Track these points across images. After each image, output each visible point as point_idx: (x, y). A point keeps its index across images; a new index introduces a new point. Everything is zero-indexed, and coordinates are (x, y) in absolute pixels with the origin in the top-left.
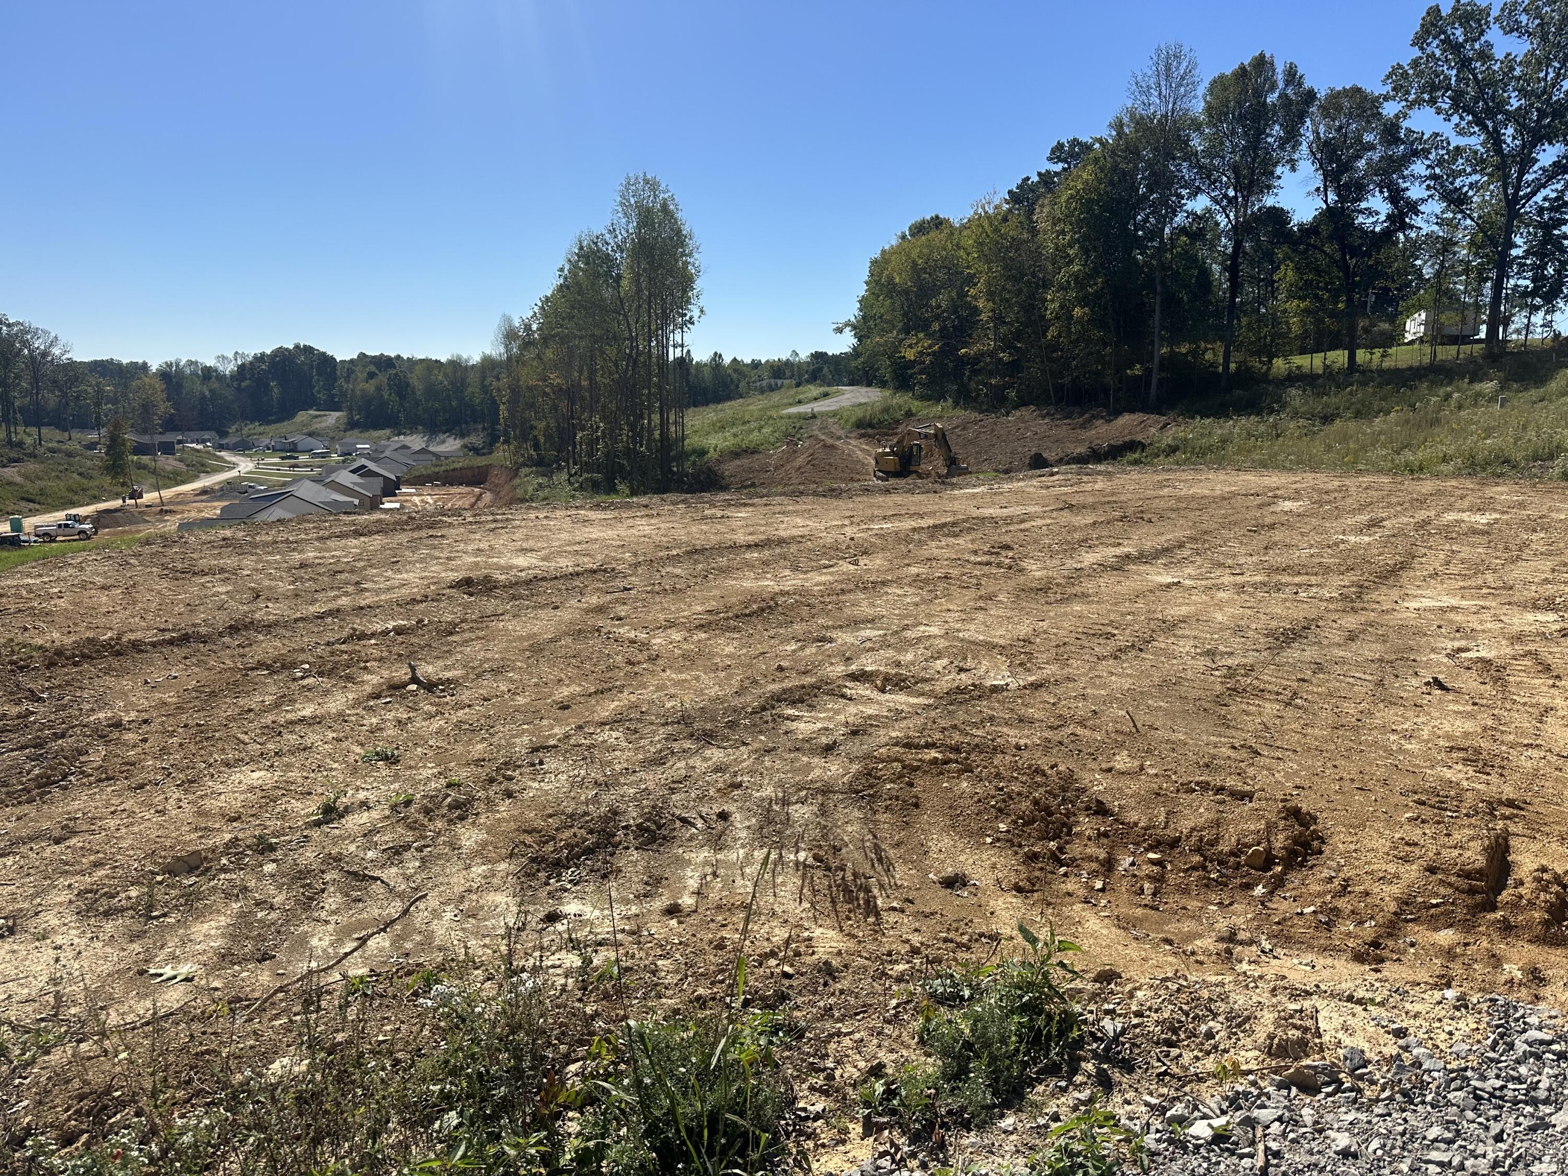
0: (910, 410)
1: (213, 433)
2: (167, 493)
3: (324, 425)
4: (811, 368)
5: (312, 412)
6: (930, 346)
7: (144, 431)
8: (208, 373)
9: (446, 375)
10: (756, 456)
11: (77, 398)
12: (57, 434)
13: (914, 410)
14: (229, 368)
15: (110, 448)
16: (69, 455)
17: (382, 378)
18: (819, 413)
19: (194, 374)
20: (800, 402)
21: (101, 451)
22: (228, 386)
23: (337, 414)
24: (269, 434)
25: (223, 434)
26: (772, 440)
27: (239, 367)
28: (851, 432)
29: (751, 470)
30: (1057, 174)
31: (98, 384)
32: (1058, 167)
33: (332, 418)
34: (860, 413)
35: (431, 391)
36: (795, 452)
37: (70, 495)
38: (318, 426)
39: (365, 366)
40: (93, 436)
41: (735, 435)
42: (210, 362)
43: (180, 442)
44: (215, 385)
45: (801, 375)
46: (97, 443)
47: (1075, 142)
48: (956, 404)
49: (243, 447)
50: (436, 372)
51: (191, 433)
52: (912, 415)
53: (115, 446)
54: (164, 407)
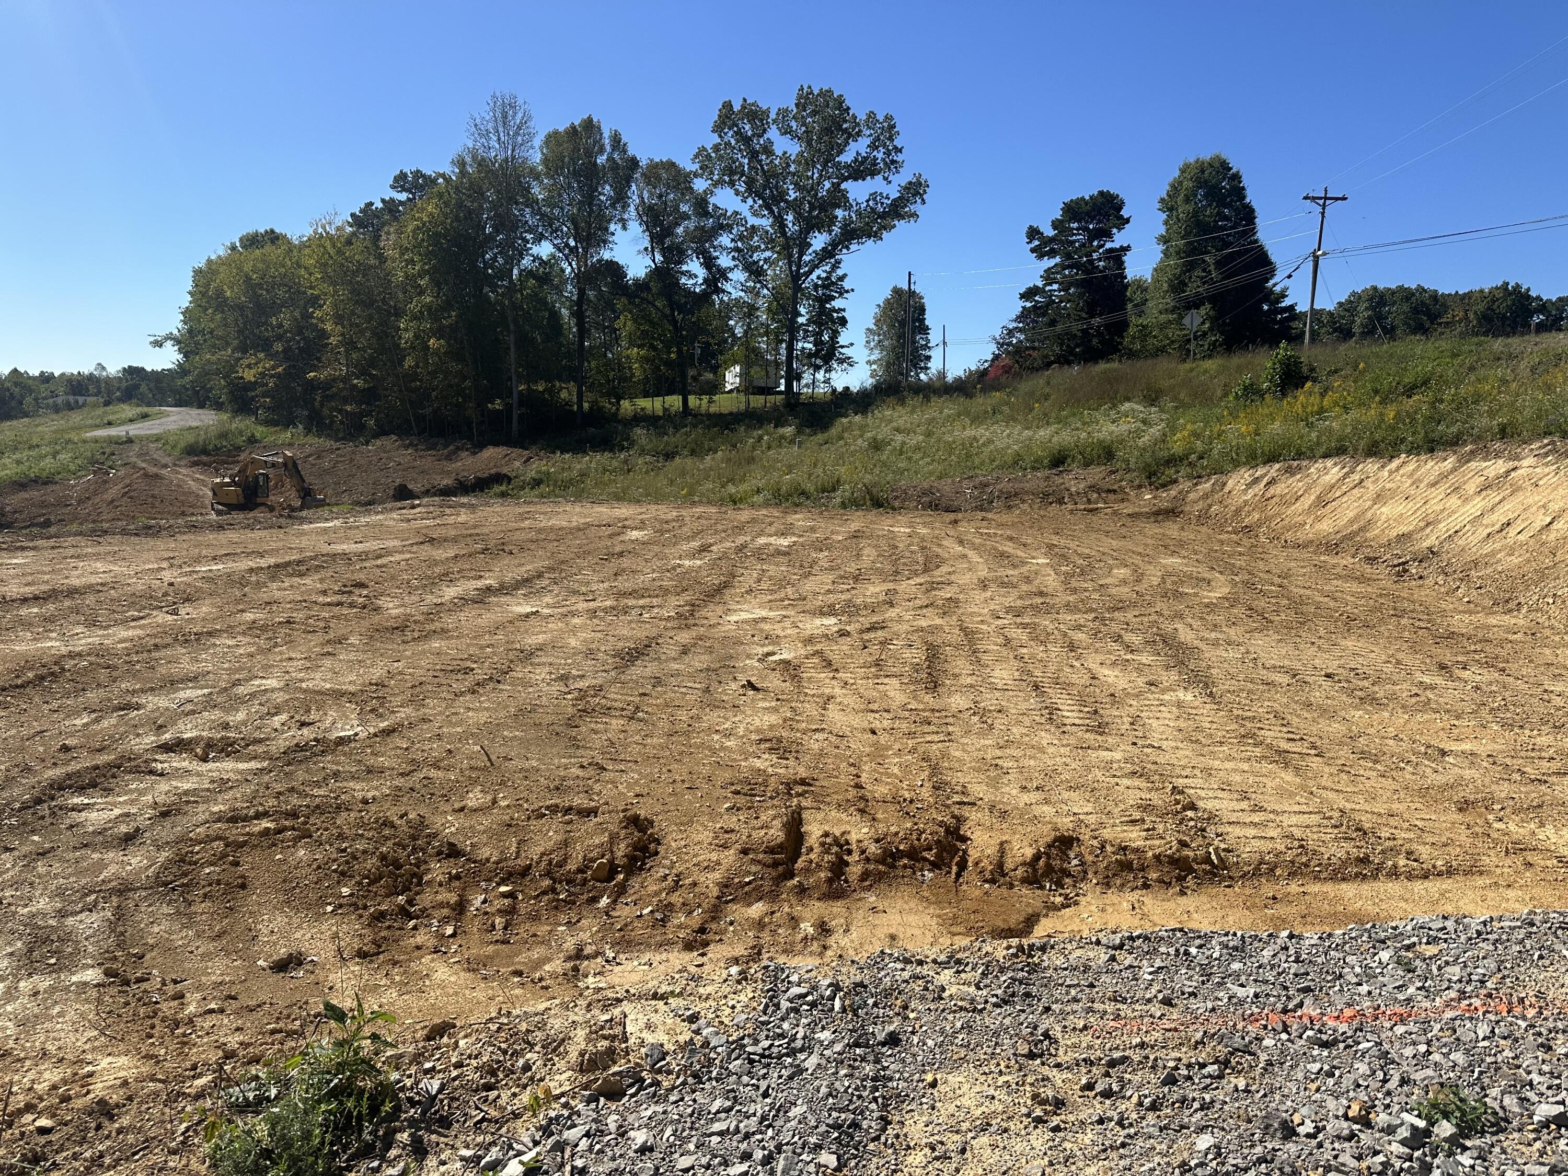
0: (253, 436)
4: (124, 384)
6: (273, 368)
10: (51, 488)
13: (258, 435)
18: (136, 436)
20: (110, 424)
26: (72, 467)
28: (180, 459)
29: (43, 504)
30: (401, 203)
32: (403, 196)
34: (190, 438)
36: (106, 482)
41: (18, 462)
45: (110, 393)
47: (418, 174)
48: (308, 430)
52: (256, 441)
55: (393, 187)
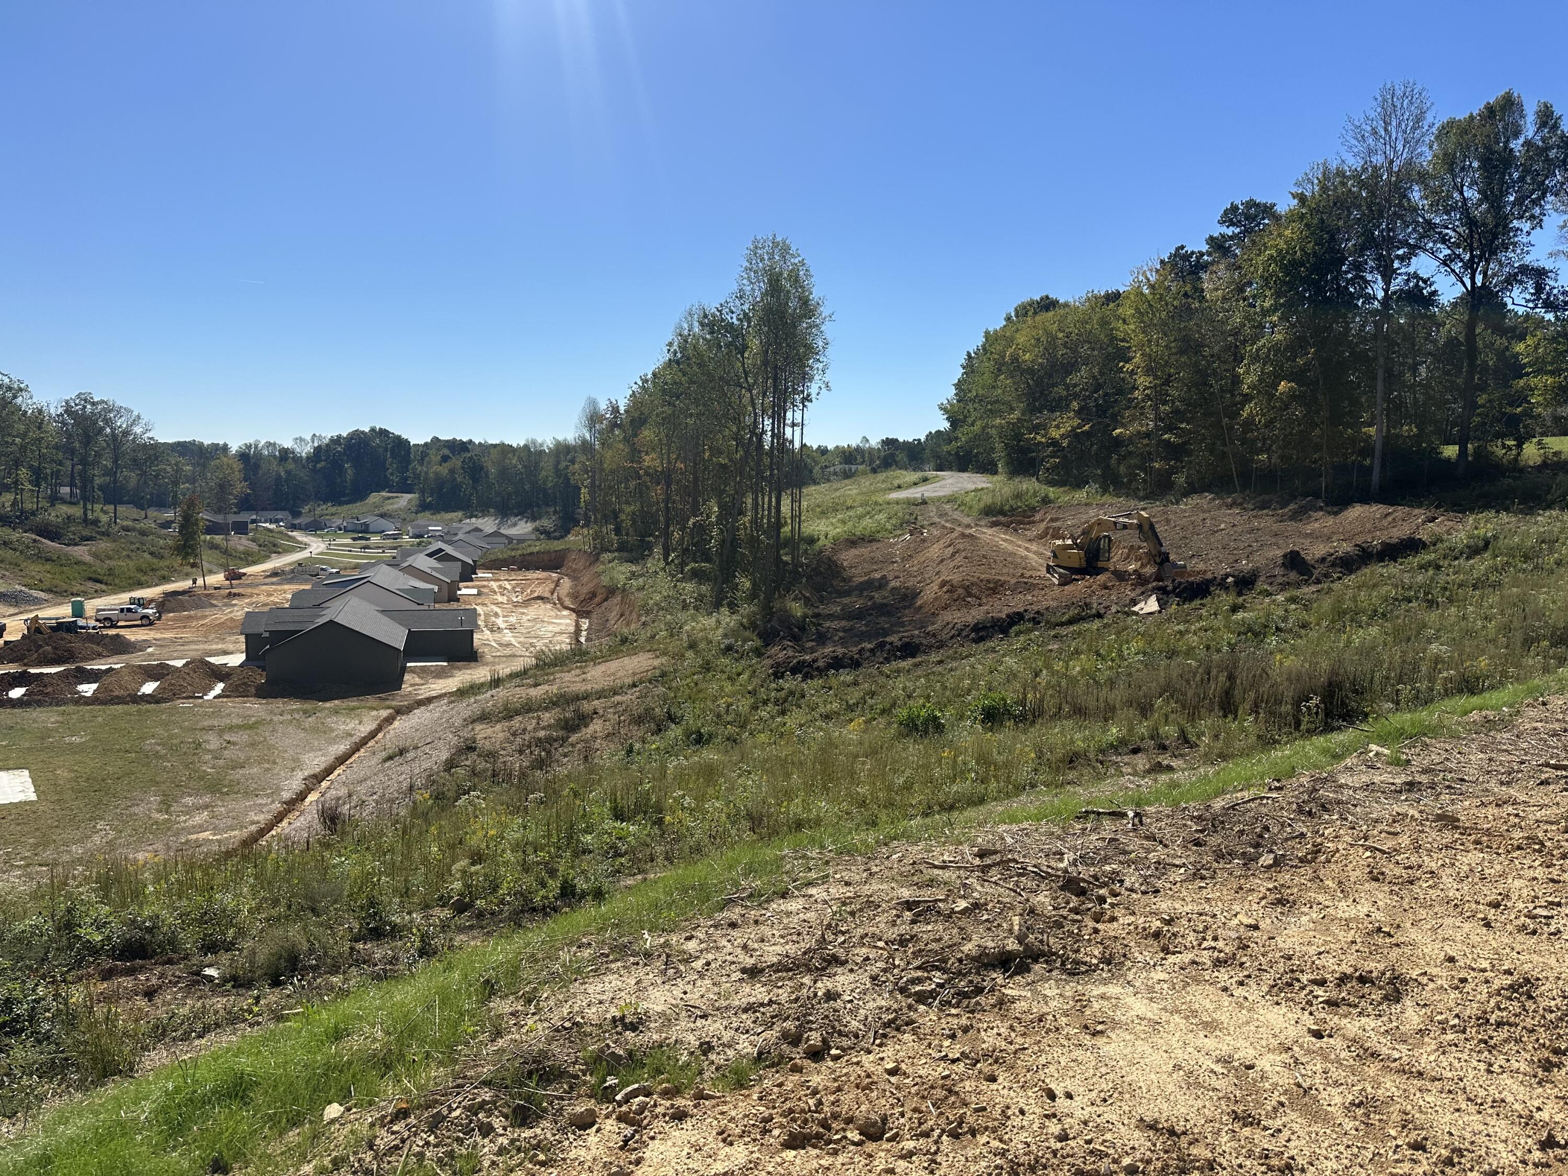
0: (1047, 496)
1: (287, 513)
3: (396, 506)
4: (883, 454)
5: (384, 494)
6: (1080, 426)
7: (219, 511)
8: (285, 454)
9: (520, 459)
10: (875, 546)
11: (156, 477)
12: (134, 512)
13: (1051, 495)
14: (305, 450)
15: (182, 527)
16: (143, 533)
17: (456, 462)
18: (932, 499)
19: (271, 455)
21: (174, 530)
22: (304, 467)
23: (410, 496)
24: (340, 515)
27: (315, 449)
29: (873, 561)
30: (1231, 238)
31: (176, 464)
32: (1230, 231)
33: (404, 500)
35: (505, 474)
37: (139, 576)
38: (390, 507)
39: (438, 450)
40: (169, 515)
41: (844, 522)
42: (288, 444)
43: (253, 521)
44: (291, 466)
45: (872, 461)
46: (173, 522)
47: (1251, 204)
48: (1105, 491)
49: (314, 528)
50: (510, 455)
51: (265, 513)
53: (188, 525)
54: (240, 487)
55: (1221, 223)
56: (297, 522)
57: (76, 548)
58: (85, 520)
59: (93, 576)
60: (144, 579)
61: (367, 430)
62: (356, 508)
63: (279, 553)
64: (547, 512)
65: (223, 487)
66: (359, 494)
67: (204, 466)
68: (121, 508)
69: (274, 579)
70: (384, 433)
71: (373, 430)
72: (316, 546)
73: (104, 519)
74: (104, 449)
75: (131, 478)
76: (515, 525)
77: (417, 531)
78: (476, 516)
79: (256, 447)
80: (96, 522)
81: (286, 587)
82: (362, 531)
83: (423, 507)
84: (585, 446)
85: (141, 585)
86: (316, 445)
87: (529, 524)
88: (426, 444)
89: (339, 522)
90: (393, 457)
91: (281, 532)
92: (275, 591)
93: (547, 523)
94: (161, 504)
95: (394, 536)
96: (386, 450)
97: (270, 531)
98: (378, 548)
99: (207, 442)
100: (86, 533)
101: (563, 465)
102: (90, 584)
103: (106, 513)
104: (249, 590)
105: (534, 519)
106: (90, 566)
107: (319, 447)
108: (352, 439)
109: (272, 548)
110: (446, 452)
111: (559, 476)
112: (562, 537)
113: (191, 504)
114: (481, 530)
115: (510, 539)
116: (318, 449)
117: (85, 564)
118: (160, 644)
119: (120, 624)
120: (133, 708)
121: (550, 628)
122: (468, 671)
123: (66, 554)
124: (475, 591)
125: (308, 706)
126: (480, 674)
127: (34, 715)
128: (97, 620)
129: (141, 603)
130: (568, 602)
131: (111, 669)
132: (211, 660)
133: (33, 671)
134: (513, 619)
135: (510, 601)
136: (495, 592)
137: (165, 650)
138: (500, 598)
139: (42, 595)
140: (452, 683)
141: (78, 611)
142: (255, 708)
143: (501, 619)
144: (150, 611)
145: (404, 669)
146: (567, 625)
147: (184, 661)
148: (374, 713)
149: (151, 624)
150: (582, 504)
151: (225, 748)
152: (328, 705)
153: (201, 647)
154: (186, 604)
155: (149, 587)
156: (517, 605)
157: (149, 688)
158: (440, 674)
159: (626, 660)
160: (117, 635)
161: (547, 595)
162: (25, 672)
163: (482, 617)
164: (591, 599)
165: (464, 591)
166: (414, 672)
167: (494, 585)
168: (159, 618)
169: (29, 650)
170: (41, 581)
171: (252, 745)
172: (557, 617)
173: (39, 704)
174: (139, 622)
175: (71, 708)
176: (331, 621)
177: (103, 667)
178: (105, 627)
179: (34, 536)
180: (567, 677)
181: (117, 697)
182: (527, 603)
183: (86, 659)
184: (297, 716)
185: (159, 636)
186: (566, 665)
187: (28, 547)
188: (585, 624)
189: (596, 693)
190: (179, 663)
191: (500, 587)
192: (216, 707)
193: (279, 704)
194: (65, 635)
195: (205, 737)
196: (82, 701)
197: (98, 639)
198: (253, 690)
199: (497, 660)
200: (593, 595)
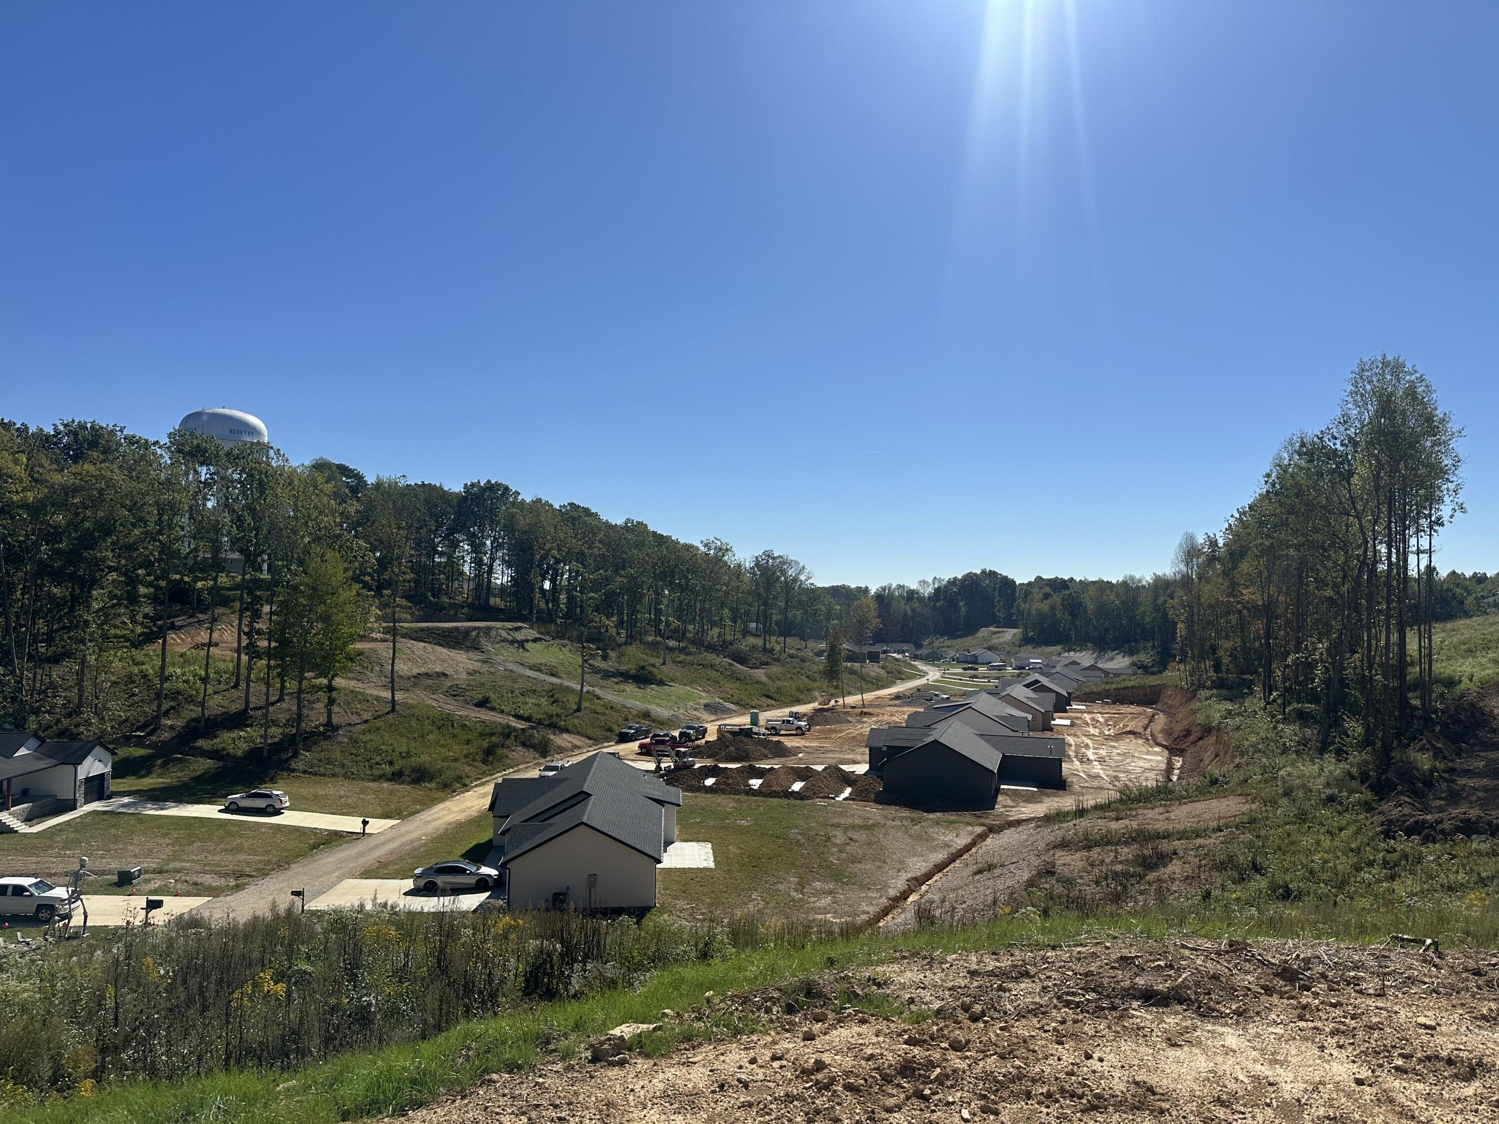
1: (911, 645)
2: (869, 696)
3: (1002, 640)
5: (992, 629)
7: (858, 643)
8: (911, 595)
9: (1118, 595)
11: (814, 614)
12: (798, 643)
14: (928, 591)
15: (830, 656)
16: (803, 660)
17: (1057, 599)
19: (901, 596)
21: (824, 658)
22: (926, 605)
23: (1014, 631)
24: (954, 647)
25: (919, 646)
27: (936, 590)
31: (829, 604)
33: (1010, 634)
35: (1103, 610)
37: (798, 694)
38: (996, 641)
39: (1041, 588)
40: (822, 645)
42: (914, 586)
43: (885, 652)
44: (916, 605)
46: (824, 651)
49: (933, 658)
50: (1108, 592)
51: (894, 645)
53: (834, 654)
54: (875, 623)
56: (918, 653)
57: (757, 671)
58: (765, 649)
59: (767, 693)
60: (801, 697)
61: (979, 572)
62: (967, 641)
63: (903, 679)
64: (1145, 648)
65: (862, 623)
66: (970, 629)
67: (849, 605)
68: (789, 640)
69: (897, 702)
70: (993, 574)
71: (984, 572)
72: (933, 674)
73: (777, 648)
74: (779, 593)
75: (797, 615)
76: (1112, 659)
77: (1019, 663)
78: (1074, 650)
79: (890, 588)
80: (771, 651)
81: (906, 709)
82: (970, 662)
83: (1026, 641)
84: (1185, 581)
85: (799, 702)
86: (936, 586)
87: (1126, 659)
88: (1030, 583)
89: (953, 653)
90: (999, 595)
91: (905, 662)
92: (897, 712)
93: (1145, 658)
94: (818, 638)
95: (999, 668)
96: (995, 589)
97: (897, 660)
98: (985, 677)
99: (853, 586)
100: (764, 659)
101: (1161, 600)
102: (764, 699)
103: (778, 643)
104: (877, 710)
105: (1131, 654)
106: (765, 685)
107: (939, 588)
108: (965, 580)
109: (898, 675)
110: (1048, 590)
111: (1157, 611)
112: (1160, 672)
113: (836, 637)
114: (1079, 664)
115: (1106, 673)
116: (937, 590)
117: (762, 683)
118: (808, 751)
119: (782, 732)
120: (784, 802)
121: (1141, 764)
122: (1057, 799)
123: (750, 676)
124: (1068, 722)
125: (916, 814)
126: (1067, 803)
127: (719, 800)
128: (766, 729)
129: (796, 716)
130: (1161, 738)
131: (772, 769)
132: (843, 767)
133: (721, 765)
134: (1103, 752)
135: (1101, 733)
136: (1087, 724)
137: (811, 756)
138: (1092, 731)
139: (732, 706)
140: (1039, 809)
141: (755, 721)
142: (874, 812)
143: (1091, 750)
144: (803, 723)
145: (998, 791)
146: (1158, 761)
147: (823, 767)
148: (970, 828)
149: (803, 734)
150: (1179, 639)
151: (848, 844)
152: (931, 816)
153: (837, 755)
154: (829, 720)
155: (805, 704)
156: (1108, 738)
157: (797, 786)
158: (1030, 799)
159: (1214, 803)
160: (779, 741)
161: (1139, 730)
162: (716, 766)
163: (1073, 748)
164: (1185, 736)
165: (1058, 722)
166: (1007, 794)
167: (1087, 717)
168: (809, 730)
169: (720, 749)
170: (732, 696)
171: (869, 844)
172: (1148, 753)
173: (723, 792)
174: (794, 732)
175: (743, 797)
176: (936, 740)
177: (768, 767)
178: (771, 734)
179: (730, 661)
180: (1150, 814)
181: (774, 791)
182: (1118, 737)
183: (759, 759)
184: (906, 823)
185: (807, 744)
186: (1150, 802)
187: (726, 669)
188: (1178, 762)
189: (1178, 833)
190: (820, 768)
191: (1093, 719)
192: (844, 808)
193: (892, 810)
194: (745, 740)
195: (834, 833)
196: (751, 792)
197: (765, 743)
198: (873, 796)
199: (1084, 791)
200: (1188, 733)
